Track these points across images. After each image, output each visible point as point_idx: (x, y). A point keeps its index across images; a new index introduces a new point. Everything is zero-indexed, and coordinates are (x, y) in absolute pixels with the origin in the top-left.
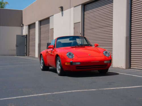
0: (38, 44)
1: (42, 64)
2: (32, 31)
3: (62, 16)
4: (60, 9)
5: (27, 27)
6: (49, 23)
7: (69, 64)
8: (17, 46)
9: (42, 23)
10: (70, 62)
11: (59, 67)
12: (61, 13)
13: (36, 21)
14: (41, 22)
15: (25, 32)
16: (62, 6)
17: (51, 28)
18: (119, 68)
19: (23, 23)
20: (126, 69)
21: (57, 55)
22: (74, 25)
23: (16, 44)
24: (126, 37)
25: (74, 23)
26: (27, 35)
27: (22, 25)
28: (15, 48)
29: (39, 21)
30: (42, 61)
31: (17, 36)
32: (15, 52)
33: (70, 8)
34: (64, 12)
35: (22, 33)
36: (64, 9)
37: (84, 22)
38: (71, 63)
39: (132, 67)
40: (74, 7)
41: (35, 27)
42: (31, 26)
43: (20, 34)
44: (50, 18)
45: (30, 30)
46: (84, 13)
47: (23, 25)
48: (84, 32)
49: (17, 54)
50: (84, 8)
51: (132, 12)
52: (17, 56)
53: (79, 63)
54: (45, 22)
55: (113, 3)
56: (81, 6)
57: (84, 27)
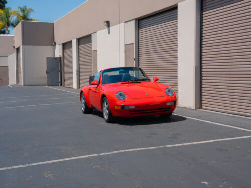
0: (77, 70)
1: (83, 105)
2: (67, 52)
3: (109, 33)
4: (106, 23)
5: (61, 46)
6: (90, 41)
7: (120, 108)
8: (47, 72)
9: (82, 41)
10: (121, 106)
11: (106, 112)
12: (107, 29)
13: (74, 39)
14: (79, 40)
15: (58, 53)
16: (109, 20)
17: (93, 49)
18: (186, 108)
19: (55, 41)
20: (196, 109)
21: (104, 96)
22: (126, 48)
23: (46, 70)
24: (196, 67)
25: (126, 45)
26: (60, 58)
27: (53, 44)
28: (46, 75)
29: (77, 39)
30: (83, 101)
31: (48, 59)
32: (45, 81)
33: (119, 23)
34: (111, 28)
35: (54, 55)
36: (110, 24)
37: (138, 43)
38: (123, 107)
39: (203, 107)
40: (125, 22)
41: (71, 47)
42: (66, 45)
43: (51, 56)
44: (92, 35)
45: (65, 50)
46: (138, 31)
47: (55, 43)
48: (138, 56)
49: (48, 83)
50: (138, 23)
51: (202, 34)
52: (48, 86)
53: (133, 107)
54: (85, 40)
55: (177, 19)
56: (134, 21)
57: (138, 50)
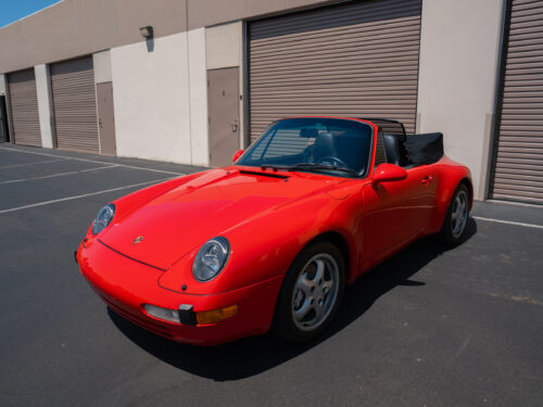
13: (38, 64)
20: (485, 199)
22: (209, 76)
24: (493, 116)
25: (208, 70)
26: (2, 96)
29: (47, 64)
33: (187, 30)
36: (155, 33)
37: (248, 66)
40: (207, 27)
41: (32, 78)
44: (95, 56)
45: (11, 85)
48: (250, 91)
50: (248, 30)
51: (508, 47)
55: (419, 14)
